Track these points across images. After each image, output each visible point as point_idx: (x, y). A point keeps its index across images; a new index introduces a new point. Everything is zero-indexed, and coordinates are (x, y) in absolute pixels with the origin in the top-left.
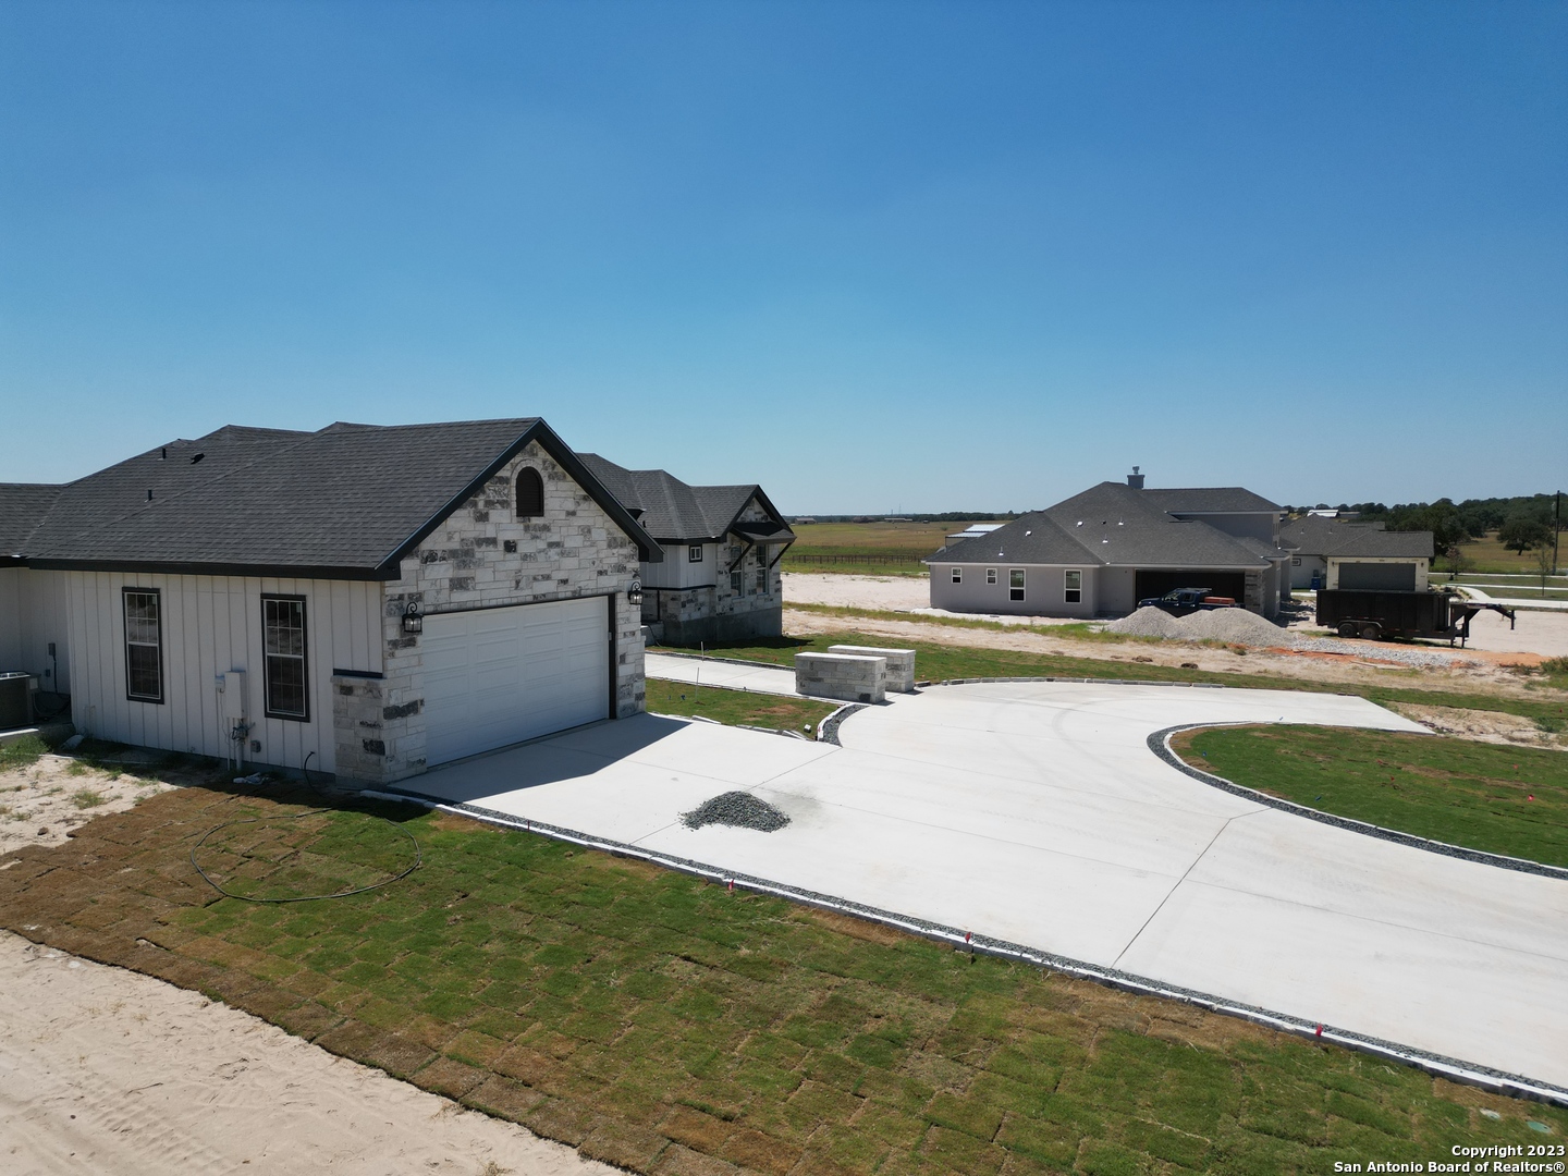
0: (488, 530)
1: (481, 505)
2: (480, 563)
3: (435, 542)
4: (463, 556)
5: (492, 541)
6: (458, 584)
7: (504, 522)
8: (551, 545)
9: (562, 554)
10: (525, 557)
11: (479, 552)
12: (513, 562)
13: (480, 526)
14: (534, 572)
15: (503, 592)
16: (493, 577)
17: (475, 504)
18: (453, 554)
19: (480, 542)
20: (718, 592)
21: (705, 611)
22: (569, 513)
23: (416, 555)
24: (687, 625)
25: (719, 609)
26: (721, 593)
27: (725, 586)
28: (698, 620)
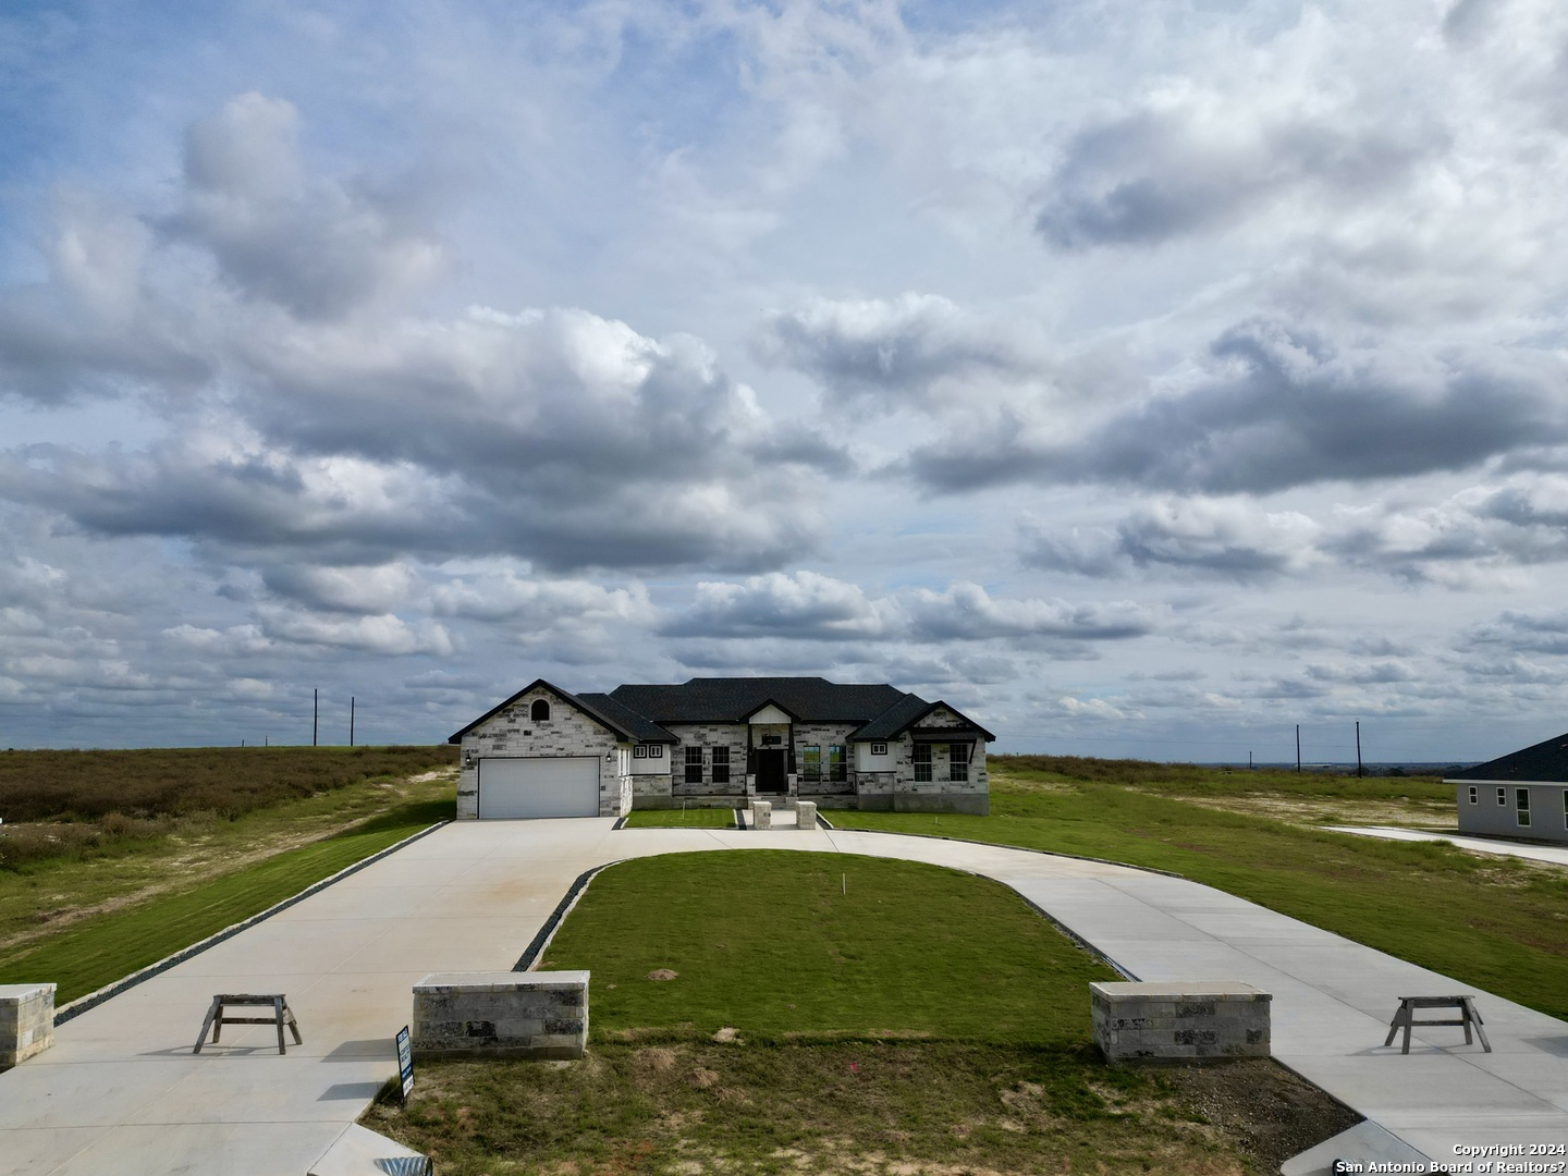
0: (516, 726)
1: (512, 716)
2: (509, 740)
3: (485, 729)
4: (501, 736)
5: (518, 731)
6: (497, 748)
7: (525, 723)
8: (553, 733)
9: (561, 737)
10: (536, 738)
11: (509, 735)
12: (529, 739)
13: (511, 725)
14: (542, 744)
15: (524, 752)
16: (516, 746)
17: (509, 717)
18: (495, 735)
19: (510, 731)
20: (897, 776)
21: (887, 790)
22: (566, 719)
23: (474, 734)
24: (868, 796)
25: (899, 788)
26: (901, 777)
27: (906, 773)
28: (879, 795)
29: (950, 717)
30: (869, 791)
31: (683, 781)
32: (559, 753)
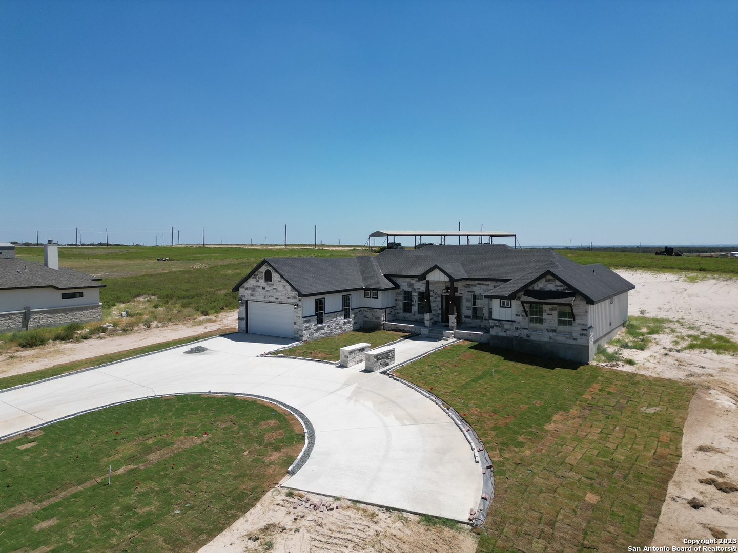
0: (259, 284)
2: (256, 291)
3: (246, 285)
4: (253, 289)
5: (259, 286)
6: (252, 295)
7: (262, 282)
8: (274, 289)
9: (277, 291)
10: (267, 291)
11: (256, 289)
12: (264, 292)
13: (257, 283)
14: (269, 295)
15: (261, 298)
16: (260, 294)
17: (256, 278)
18: (251, 288)
19: (257, 286)
20: (515, 325)
21: (509, 333)
22: (279, 281)
23: (243, 287)
24: (495, 337)
25: (517, 334)
26: (518, 326)
27: (522, 323)
28: (504, 337)
29: (558, 283)
30: (497, 333)
31: (401, 311)
32: (276, 301)
